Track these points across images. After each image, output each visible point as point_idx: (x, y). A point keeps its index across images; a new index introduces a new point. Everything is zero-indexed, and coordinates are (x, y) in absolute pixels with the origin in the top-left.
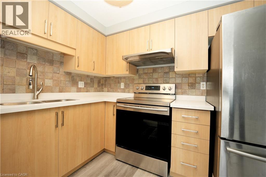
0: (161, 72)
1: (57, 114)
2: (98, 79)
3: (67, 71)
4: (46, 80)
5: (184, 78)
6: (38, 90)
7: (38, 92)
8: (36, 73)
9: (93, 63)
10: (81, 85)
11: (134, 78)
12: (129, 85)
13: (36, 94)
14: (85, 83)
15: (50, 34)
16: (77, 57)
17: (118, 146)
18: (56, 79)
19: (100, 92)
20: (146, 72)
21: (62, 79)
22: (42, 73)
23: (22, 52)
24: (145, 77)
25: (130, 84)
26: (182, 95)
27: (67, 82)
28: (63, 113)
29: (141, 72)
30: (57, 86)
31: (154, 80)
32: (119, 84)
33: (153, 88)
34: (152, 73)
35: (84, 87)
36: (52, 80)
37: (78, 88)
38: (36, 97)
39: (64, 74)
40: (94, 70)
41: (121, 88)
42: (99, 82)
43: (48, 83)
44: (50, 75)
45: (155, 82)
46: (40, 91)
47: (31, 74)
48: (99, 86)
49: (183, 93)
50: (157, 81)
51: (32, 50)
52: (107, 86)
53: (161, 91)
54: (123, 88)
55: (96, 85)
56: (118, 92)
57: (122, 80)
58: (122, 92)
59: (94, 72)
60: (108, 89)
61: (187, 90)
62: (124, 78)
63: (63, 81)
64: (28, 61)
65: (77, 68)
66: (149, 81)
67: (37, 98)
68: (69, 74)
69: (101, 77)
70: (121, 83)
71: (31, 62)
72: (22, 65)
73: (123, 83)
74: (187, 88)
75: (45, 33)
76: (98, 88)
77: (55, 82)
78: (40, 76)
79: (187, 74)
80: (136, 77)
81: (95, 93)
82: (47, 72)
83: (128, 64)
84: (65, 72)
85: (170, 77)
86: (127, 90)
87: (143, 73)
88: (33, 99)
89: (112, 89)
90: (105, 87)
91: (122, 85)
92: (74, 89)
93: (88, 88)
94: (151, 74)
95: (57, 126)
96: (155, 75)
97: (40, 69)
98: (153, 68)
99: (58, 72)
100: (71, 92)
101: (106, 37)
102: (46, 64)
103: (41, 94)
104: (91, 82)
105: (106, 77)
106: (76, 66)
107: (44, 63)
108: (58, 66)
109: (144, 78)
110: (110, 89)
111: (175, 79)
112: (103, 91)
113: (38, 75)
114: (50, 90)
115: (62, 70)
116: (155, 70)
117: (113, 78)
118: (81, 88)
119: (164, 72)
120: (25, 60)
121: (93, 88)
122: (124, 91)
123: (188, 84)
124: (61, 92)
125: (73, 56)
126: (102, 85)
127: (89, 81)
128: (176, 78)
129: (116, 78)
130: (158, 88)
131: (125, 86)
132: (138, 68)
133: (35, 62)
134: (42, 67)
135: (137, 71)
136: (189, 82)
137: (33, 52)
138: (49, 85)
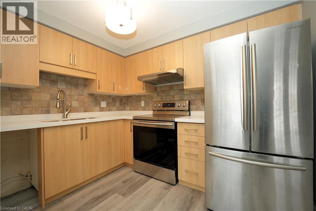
0: (176, 90)
1: (82, 129)
2: (120, 99)
3: (90, 93)
4: (73, 102)
5: (197, 95)
6: (67, 111)
7: (67, 113)
8: (65, 96)
9: (113, 84)
10: (104, 104)
11: (153, 96)
12: (148, 103)
13: (66, 114)
14: (107, 103)
15: (75, 64)
16: (97, 81)
17: (136, 159)
18: (81, 100)
19: (122, 110)
20: (164, 90)
21: (86, 100)
22: (70, 96)
23: (54, 80)
24: (163, 95)
25: (150, 102)
26: (196, 111)
27: (91, 103)
28: (86, 128)
29: (159, 90)
30: (82, 107)
31: (171, 97)
32: (139, 102)
33: (169, 105)
34: (169, 90)
35: (107, 106)
36: (78, 102)
37: (100, 107)
38: (65, 116)
39: (88, 95)
40: (114, 90)
41: (142, 106)
42: (121, 101)
43: (75, 104)
44: (76, 97)
45: (171, 99)
46: (68, 112)
47: (58, 98)
48: (121, 105)
49: (197, 110)
50: (173, 98)
51: (61, 77)
52: (129, 105)
53: (176, 108)
54: (144, 106)
55: (118, 104)
56: (139, 110)
57: (143, 98)
58: (143, 110)
59: (113, 92)
60: (130, 107)
61: (200, 106)
62: (144, 96)
63: (87, 102)
64: (59, 87)
65: (98, 90)
66: (166, 98)
67: (67, 117)
68: (92, 95)
69: (122, 96)
70: (142, 102)
71: (61, 87)
72: (54, 90)
73: (143, 102)
74: (201, 104)
75: (71, 64)
76: (121, 107)
77: (80, 103)
78: (68, 98)
79: (200, 91)
80: (155, 95)
81: (117, 111)
82: (74, 95)
83: (145, 83)
84: (88, 94)
85: (185, 94)
86: (147, 108)
87: (160, 90)
88: (63, 118)
89: (133, 108)
90: (127, 106)
91: (143, 103)
92: (97, 108)
93: (111, 107)
94: (168, 92)
95: (82, 138)
96: (172, 93)
97: (67, 93)
98: (170, 85)
99: (82, 94)
100: (94, 112)
101: (125, 58)
102: (72, 88)
103: (69, 114)
104: (113, 101)
105: (127, 96)
106: (97, 88)
107: (71, 87)
108: (82, 89)
109: (161, 96)
110: (131, 107)
111: (189, 96)
112: (125, 110)
113: (66, 97)
114: (77, 110)
115: (86, 92)
116: (171, 88)
117: (134, 97)
118: (103, 107)
119: (180, 90)
120: (56, 86)
121: (115, 107)
122: (144, 109)
123: (201, 100)
124: (86, 112)
125: (94, 80)
126: (124, 103)
127: (111, 101)
128: (191, 95)
129: (137, 97)
130: (173, 105)
131: (145, 104)
132: (156, 86)
133: (64, 87)
134: (69, 91)
135: (156, 89)
136: (202, 98)
137: (62, 79)
138: (76, 106)
